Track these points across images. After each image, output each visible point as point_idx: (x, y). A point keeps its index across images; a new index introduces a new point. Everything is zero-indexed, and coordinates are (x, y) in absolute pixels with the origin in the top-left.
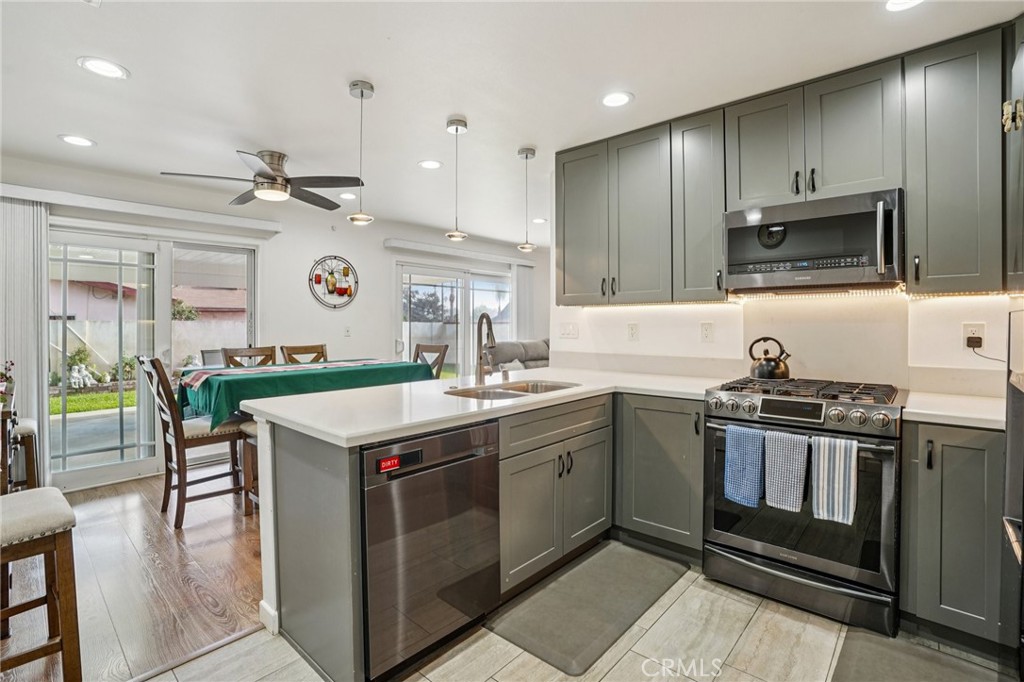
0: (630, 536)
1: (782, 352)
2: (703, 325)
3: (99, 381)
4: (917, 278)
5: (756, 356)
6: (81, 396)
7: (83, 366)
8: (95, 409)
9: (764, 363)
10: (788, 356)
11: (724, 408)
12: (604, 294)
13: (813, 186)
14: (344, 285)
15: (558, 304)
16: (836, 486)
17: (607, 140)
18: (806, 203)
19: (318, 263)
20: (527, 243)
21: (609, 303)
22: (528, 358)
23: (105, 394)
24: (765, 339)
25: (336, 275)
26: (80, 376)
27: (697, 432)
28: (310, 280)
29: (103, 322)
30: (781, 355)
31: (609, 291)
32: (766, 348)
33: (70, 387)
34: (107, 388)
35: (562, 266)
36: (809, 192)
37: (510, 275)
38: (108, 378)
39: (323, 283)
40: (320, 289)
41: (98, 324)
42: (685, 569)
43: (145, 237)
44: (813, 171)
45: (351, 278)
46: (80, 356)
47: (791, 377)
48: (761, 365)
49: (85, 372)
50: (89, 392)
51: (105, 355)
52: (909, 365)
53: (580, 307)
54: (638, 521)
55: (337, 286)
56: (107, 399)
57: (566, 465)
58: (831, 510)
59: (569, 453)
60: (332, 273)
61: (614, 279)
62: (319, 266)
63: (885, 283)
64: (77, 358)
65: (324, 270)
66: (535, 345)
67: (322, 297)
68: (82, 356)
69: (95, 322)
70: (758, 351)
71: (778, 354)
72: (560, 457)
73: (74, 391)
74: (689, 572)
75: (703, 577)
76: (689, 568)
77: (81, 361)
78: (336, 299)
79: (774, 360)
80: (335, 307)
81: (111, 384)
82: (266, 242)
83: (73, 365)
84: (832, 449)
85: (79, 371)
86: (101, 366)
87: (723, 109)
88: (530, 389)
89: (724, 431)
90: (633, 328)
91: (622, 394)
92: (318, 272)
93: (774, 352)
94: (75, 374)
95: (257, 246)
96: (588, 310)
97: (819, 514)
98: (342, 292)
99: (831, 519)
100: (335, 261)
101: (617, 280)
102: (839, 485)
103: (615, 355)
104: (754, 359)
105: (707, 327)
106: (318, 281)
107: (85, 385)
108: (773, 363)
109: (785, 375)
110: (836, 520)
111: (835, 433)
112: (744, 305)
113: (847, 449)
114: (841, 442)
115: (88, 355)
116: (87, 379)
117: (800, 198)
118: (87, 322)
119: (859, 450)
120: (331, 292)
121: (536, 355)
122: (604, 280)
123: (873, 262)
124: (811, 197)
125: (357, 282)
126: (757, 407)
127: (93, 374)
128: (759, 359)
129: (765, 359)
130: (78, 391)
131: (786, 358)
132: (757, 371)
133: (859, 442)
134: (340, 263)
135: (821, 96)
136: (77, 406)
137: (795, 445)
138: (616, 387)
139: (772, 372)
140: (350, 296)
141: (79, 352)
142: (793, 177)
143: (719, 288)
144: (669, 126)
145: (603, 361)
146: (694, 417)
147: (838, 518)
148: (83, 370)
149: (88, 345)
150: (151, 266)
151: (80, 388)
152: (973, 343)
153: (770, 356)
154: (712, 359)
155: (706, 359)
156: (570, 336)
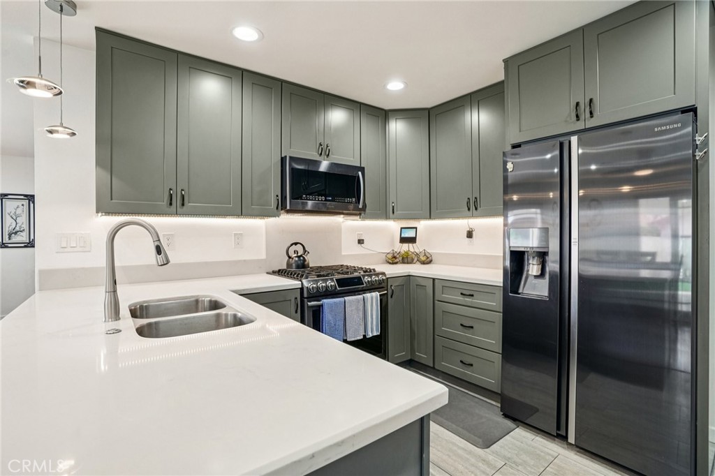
1: (305, 250)
2: (236, 234)
10: (308, 252)
12: (171, 204)
13: (329, 155)
15: (98, 211)
16: (374, 317)
17: (177, 53)
21: (177, 214)
24: (296, 244)
27: (297, 311)
30: (305, 253)
31: (177, 202)
32: (296, 249)
36: (326, 157)
44: (328, 145)
52: (343, 254)
58: (372, 331)
61: (182, 191)
70: (292, 253)
79: (301, 256)
90: (169, 239)
93: (301, 252)
99: (373, 335)
101: (187, 192)
104: (290, 257)
105: (239, 236)
108: (301, 258)
112: (266, 221)
114: (374, 294)
119: (380, 295)
122: (170, 190)
128: (293, 257)
129: (297, 257)
133: (379, 292)
135: (331, 104)
137: (358, 301)
139: (298, 267)
143: (277, 208)
146: (294, 302)
147: (375, 334)
152: (361, 242)
153: (299, 254)
154: (245, 261)
155: (240, 261)
156: (75, 250)
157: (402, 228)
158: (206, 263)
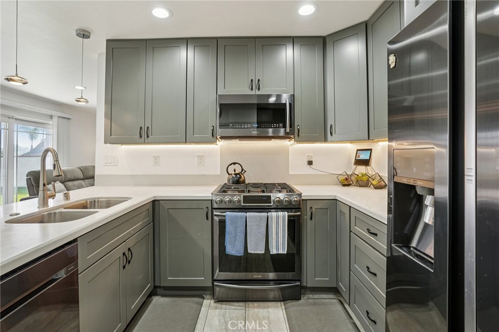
0: (164, 290)
1: (242, 170)
2: (198, 156)
4: (298, 135)
5: (230, 173)
9: (234, 176)
10: (245, 171)
11: (223, 203)
12: (141, 137)
13: (259, 88)
15: (105, 143)
16: (280, 236)
17: (146, 40)
18: (255, 95)
20: (82, 98)
21: (144, 143)
22: (66, 180)
24: (234, 164)
27: (207, 218)
30: (242, 171)
31: (144, 135)
32: (234, 168)
35: (110, 116)
36: (257, 90)
37: (51, 123)
42: (202, 300)
44: (259, 80)
47: (247, 182)
48: (233, 177)
52: (290, 173)
53: (120, 145)
54: (171, 279)
57: (127, 258)
58: (277, 249)
59: (129, 249)
61: (148, 127)
63: (287, 136)
66: (72, 171)
70: (231, 171)
71: (240, 171)
72: (124, 254)
74: (205, 301)
75: (212, 301)
76: (204, 298)
79: (238, 174)
84: (278, 218)
87: (217, 39)
88: (89, 206)
89: (224, 216)
90: (156, 159)
91: (159, 200)
93: (238, 170)
96: (125, 147)
97: (273, 252)
99: (278, 253)
101: (150, 128)
102: (280, 235)
103: (144, 175)
104: (229, 174)
105: (201, 157)
108: (238, 176)
109: (244, 182)
110: (280, 253)
111: (277, 209)
112: (220, 146)
113: (283, 216)
114: (281, 214)
117: (253, 93)
119: (289, 216)
121: (72, 177)
122: (141, 128)
123: (285, 127)
124: (258, 93)
126: (241, 200)
128: (232, 174)
129: (235, 174)
131: (244, 173)
132: (231, 181)
133: (288, 212)
135: (263, 45)
137: (261, 218)
138: (154, 197)
139: (238, 181)
142: (250, 81)
143: (213, 136)
144: (187, 41)
145: (137, 180)
146: (205, 210)
147: (281, 252)
152: (310, 163)
153: (237, 172)
154: (204, 175)
155: (200, 175)
156: (111, 164)
157: (358, 150)
158: (178, 176)
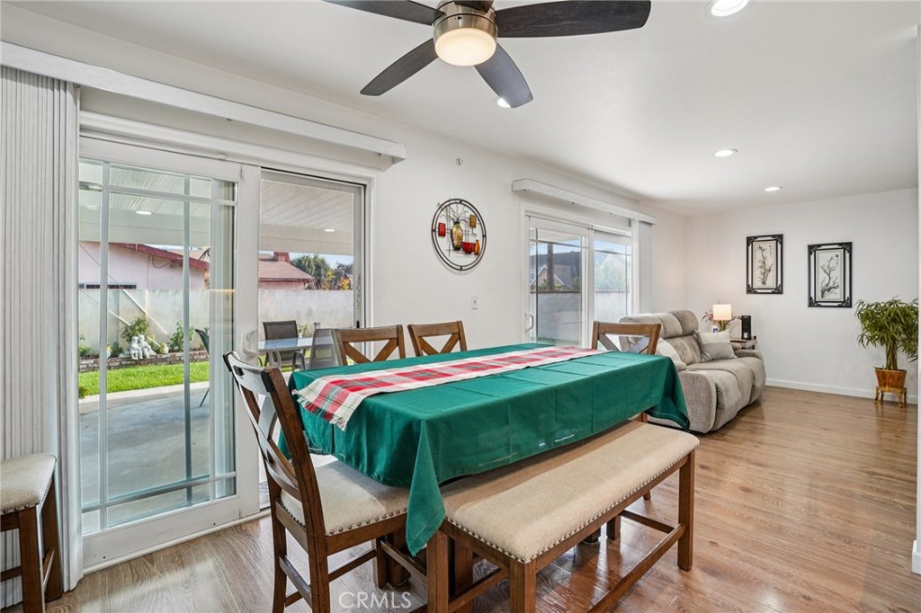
3: (158, 351)
6: (140, 369)
7: (142, 336)
8: (154, 386)
14: (472, 240)
19: (442, 207)
23: (163, 366)
25: (462, 225)
26: (139, 347)
28: (433, 230)
29: (161, 291)
33: (129, 359)
34: (164, 360)
38: (166, 349)
39: (448, 235)
40: (444, 243)
41: (157, 293)
43: (223, 157)
45: (478, 230)
46: (140, 326)
49: (144, 343)
50: (148, 363)
51: (165, 327)
55: (464, 241)
56: (166, 373)
60: (457, 223)
62: (443, 213)
64: (137, 328)
65: (448, 217)
67: (446, 254)
68: (141, 325)
69: (154, 291)
73: (132, 362)
77: (140, 330)
78: (461, 259)
80: (461, 269)
81: (169, 355)
82: (381, 174)
83: (133, 335)
85: (139, 342)
86: (159, 336)
92: (442, 220)
94: (135, 345)
95: (370, 179)
98: (468, 248)
100: (460, 206)
106: (442, 234)
107: (144, 357)
115: (148, 325)
116: (146, 350)
118: (147, 291)
120: (456, 249)
125: (484, 236)
127: (152, 344)
130: (138, 363)
134: (466, 209)
136: (137, 382)
140: (476, 254)
141: (139, 322)
148: (143, 341)
149: (148, 315)
150: (230, 203)
151: (139, 359)
